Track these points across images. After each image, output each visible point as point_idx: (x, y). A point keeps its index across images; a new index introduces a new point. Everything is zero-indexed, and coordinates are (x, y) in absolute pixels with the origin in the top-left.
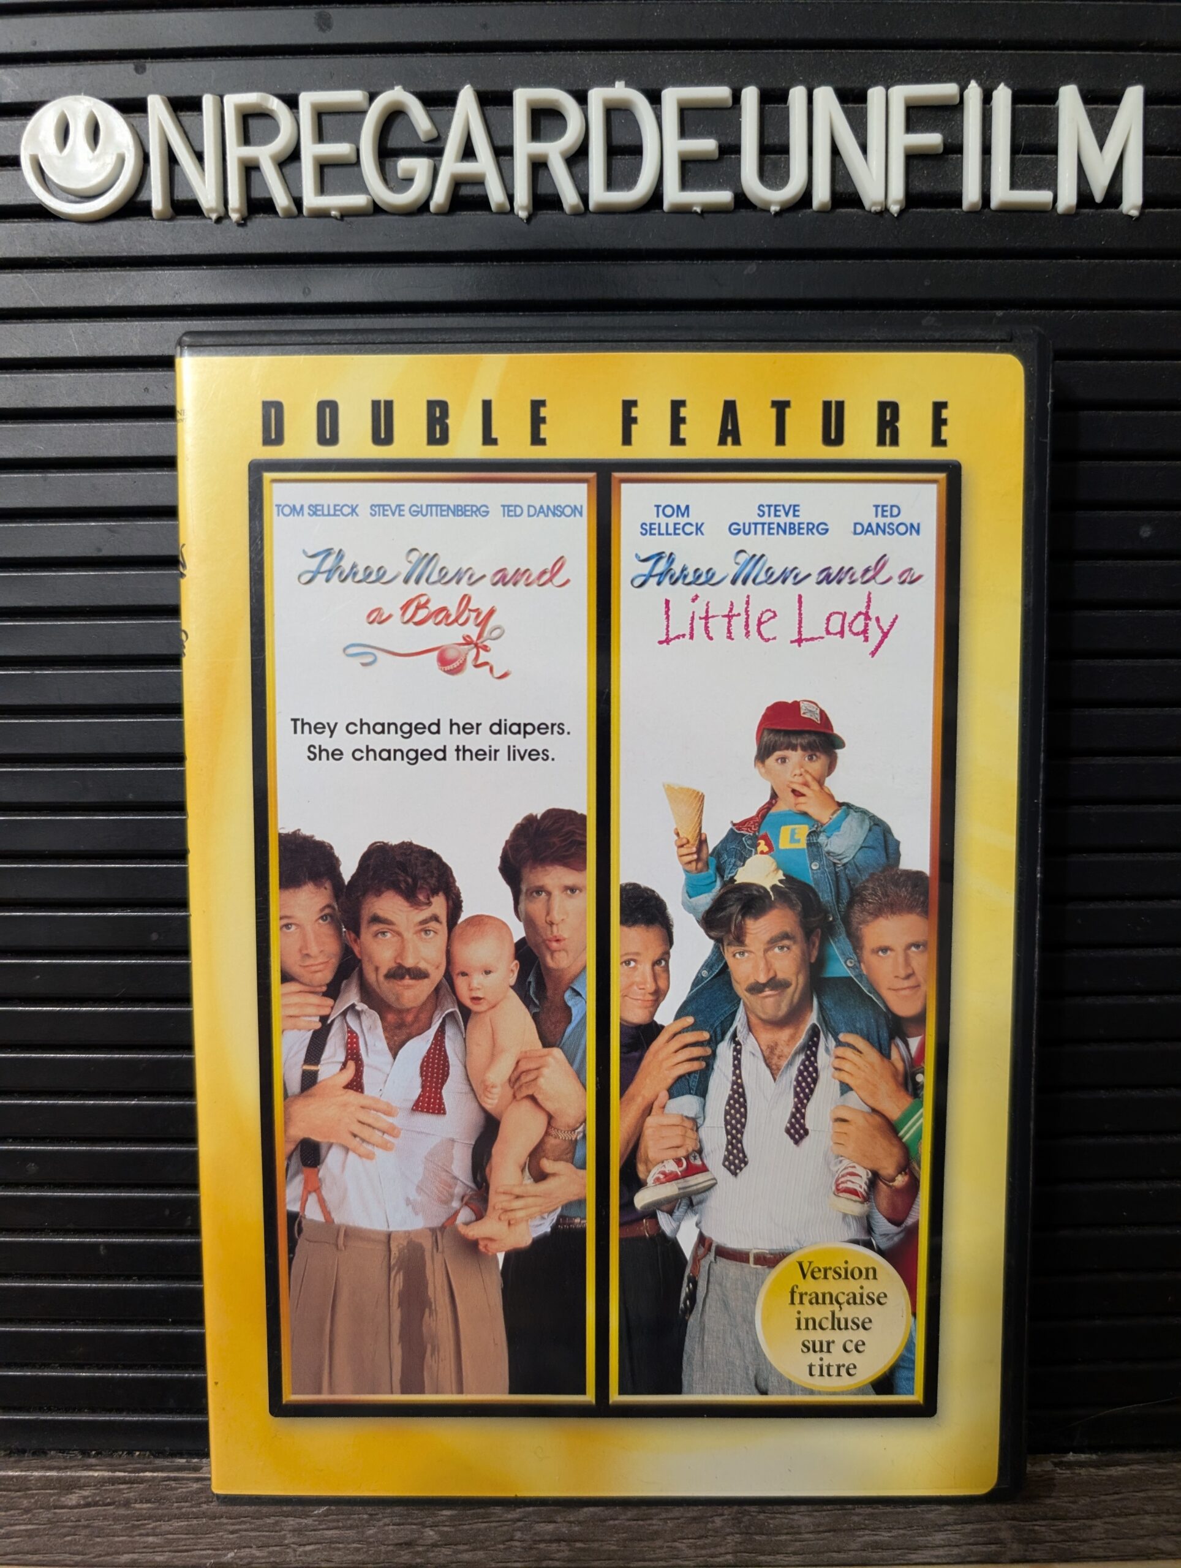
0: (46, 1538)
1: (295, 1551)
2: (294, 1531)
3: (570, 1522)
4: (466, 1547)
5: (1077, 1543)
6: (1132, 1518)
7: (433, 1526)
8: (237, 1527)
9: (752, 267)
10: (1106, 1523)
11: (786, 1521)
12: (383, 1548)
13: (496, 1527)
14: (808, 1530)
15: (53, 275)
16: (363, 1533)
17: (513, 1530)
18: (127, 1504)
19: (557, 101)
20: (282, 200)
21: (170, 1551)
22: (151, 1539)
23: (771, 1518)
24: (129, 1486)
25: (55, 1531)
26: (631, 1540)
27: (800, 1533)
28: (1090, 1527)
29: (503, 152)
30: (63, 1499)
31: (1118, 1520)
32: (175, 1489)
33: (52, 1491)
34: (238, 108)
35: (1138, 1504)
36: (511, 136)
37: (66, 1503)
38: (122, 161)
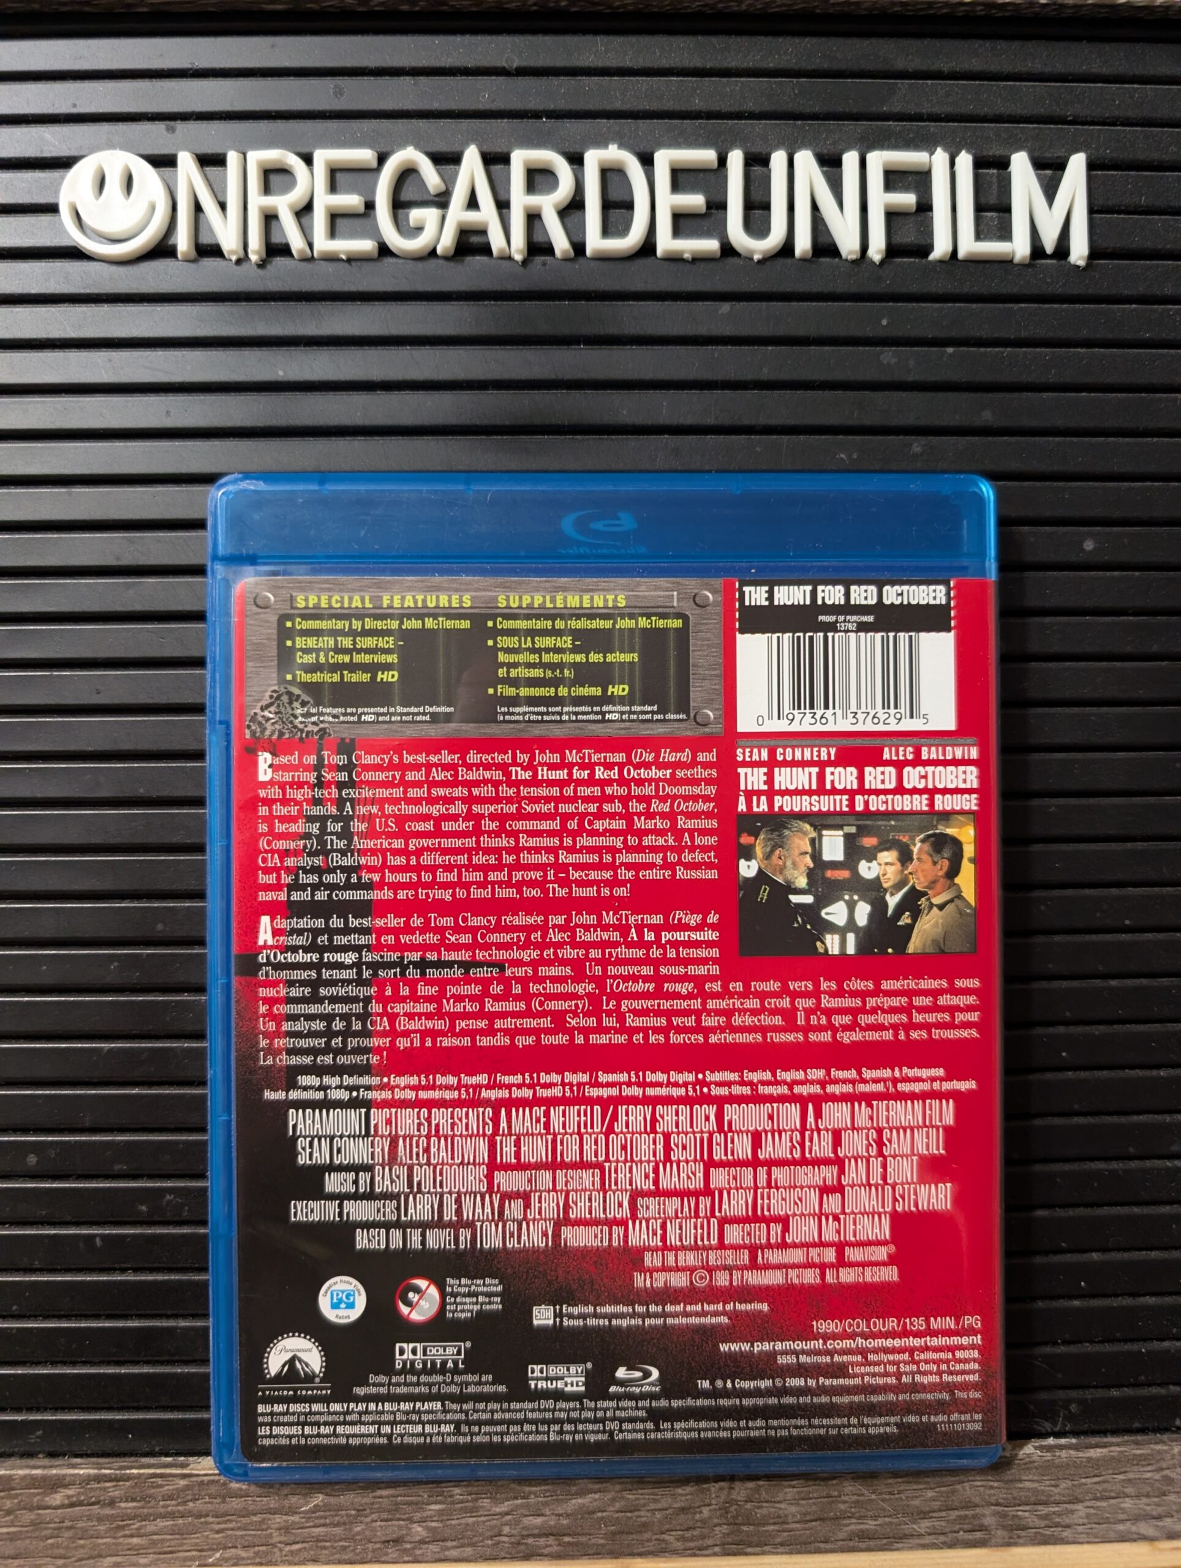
0: (28, 1541)
2: (281, 1529)
3: (561, 1515)
4: (454, 1543)
6: (1112, 1501)
7: (422, 1521)
8: (223, 1526)
9: (725, 307)
10: (1088, 1507)
11: (773, 1510)
12: (370, 1546)
13: (484, 1522)
15: (84, 309)
16: (351, 1530)
17: (502, 1525)
18: (112, 1503)
19: (550, 162)
20: (297, 245)
21: (155, 1553)
22: (135, 1540)
23: (758, 1508)
24: (115, 1483)
25: (37, 1534)
26: (621, 1533)
27: (788, 1523)
28: (1072, 1512)
29: (503, 205)
30: (47, 1499)
31: (1099, 1504)
32: (162, 1486)
33: (36, 1491)
34: (260, 164)
35: (1118, 1487)
36: (508, 191)
37: (49, 1503)
38: (153, 208)
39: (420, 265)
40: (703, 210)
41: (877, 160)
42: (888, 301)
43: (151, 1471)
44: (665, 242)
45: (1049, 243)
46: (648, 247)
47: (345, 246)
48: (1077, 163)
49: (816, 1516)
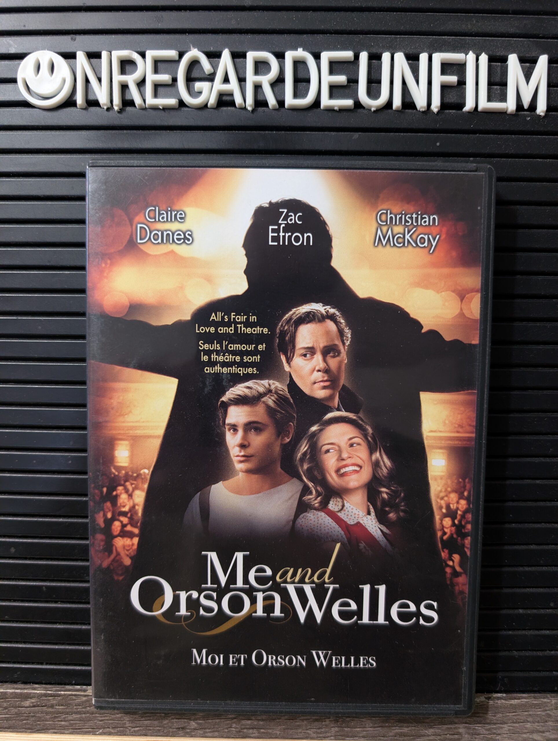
0: (14, 721)
1: (130, 730)
2: (129, 721)
4: (210, 730)
5: (495, 735)
6: (522, 724)
7: (194, 720)
8: (103, 718)
9: (356, 135)
10: (509, 726)
12: (171, 730)
13: (224, 721)
14: (369, 726)
15: (31, 133)
16: (162, 722)
17: (232, 723)
18: (52, 706)
19: (267, 57)
20: (138, 101)
21: (72, 729)
22: (63, 723)
23: (352, 720)
24: (53, 698)
25: (18, 718)
28: (502, 728)
29: (242, 80)
30: (23, 703)
31: (515, 725)
32: (75, 700)
33: (17, 700)
34: (119, 58)
35: (525, 717)
36: (245, 73)
37: (24, 705)
38: (64, 81)
39: (200, 112)
40: (346, 83)
41: (438, 58)
42: (440, 133)
43: (70, 693)
44: (326, 102)
45: (526, 102)
46: (317, 103)
47: (161, 102)
48: (543, 60)
49: (380, 725)
